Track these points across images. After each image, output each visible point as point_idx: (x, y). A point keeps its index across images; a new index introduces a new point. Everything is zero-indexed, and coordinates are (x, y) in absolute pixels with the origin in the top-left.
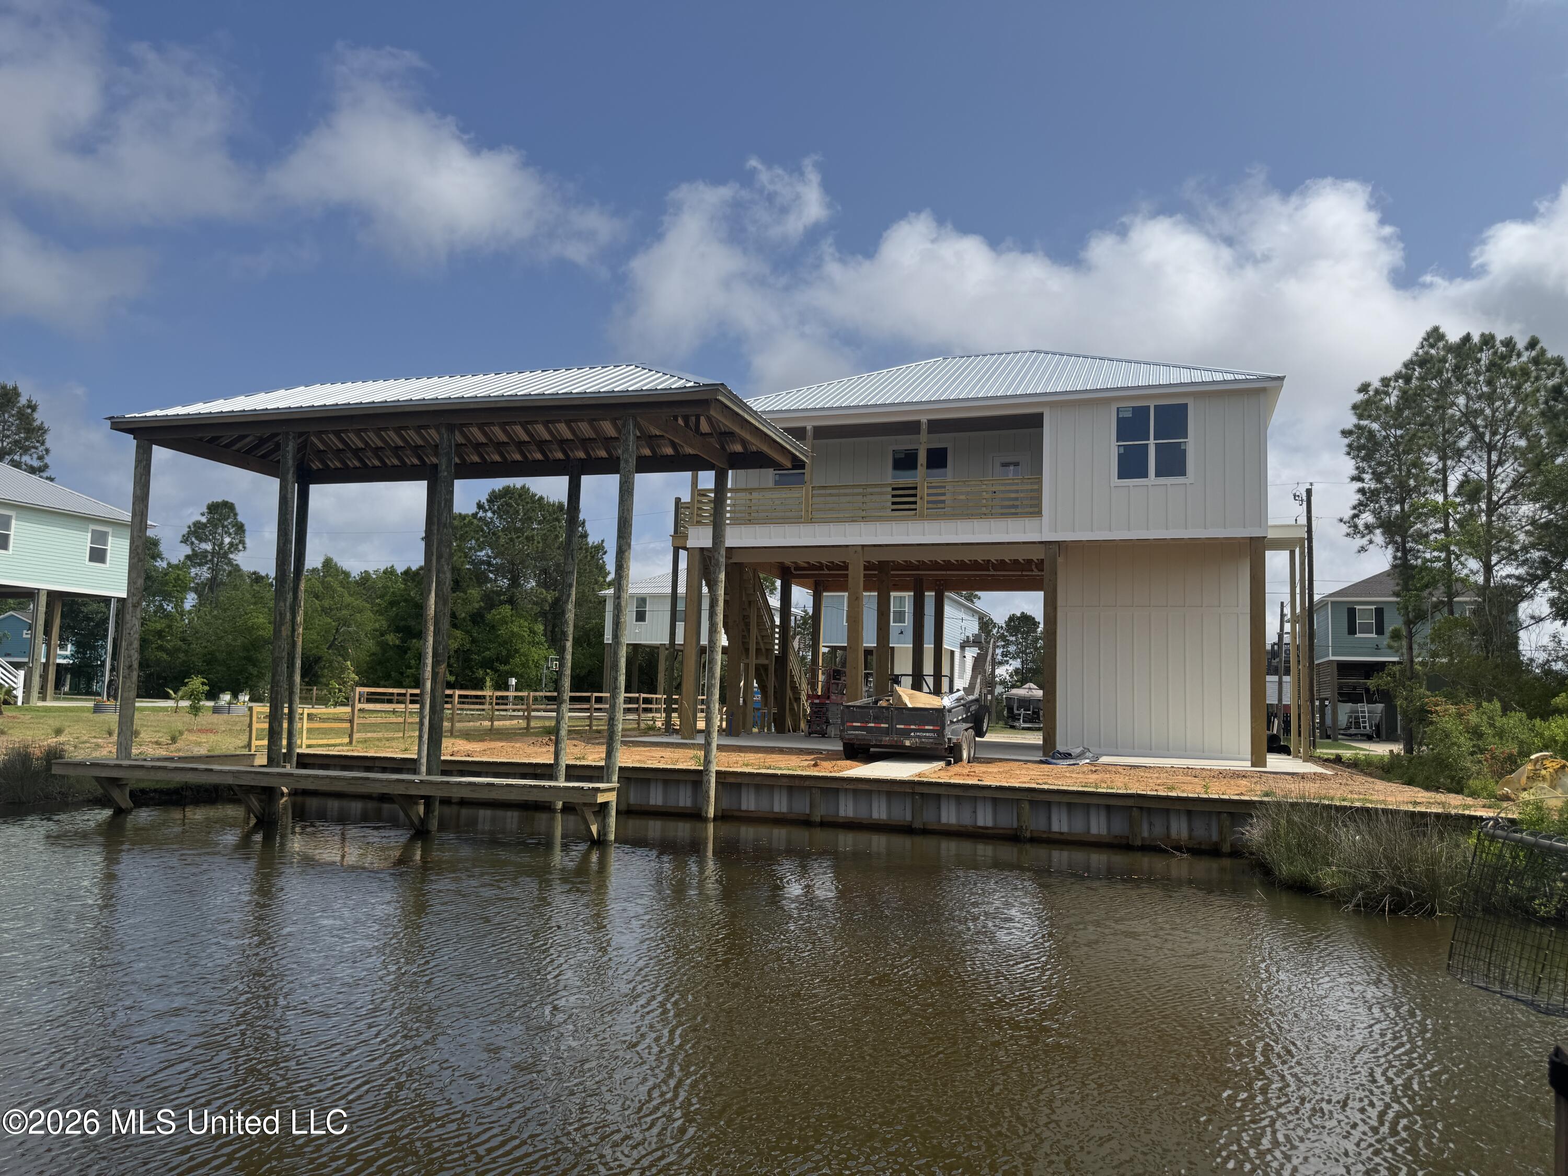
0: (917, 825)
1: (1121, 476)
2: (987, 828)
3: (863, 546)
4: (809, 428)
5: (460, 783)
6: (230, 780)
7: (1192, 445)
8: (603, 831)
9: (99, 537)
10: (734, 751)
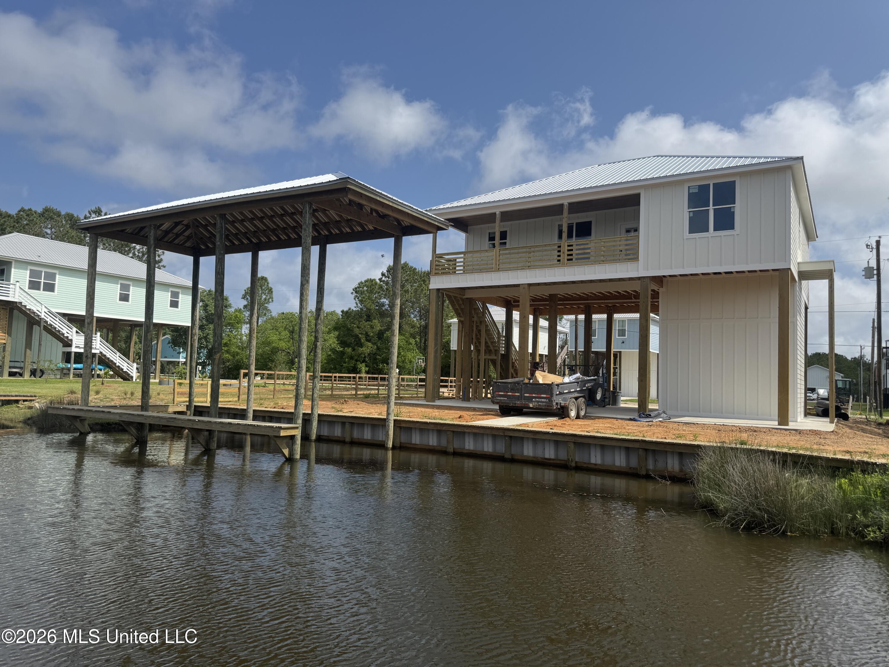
0: (507, 456)
1: (690, 232)
2: (550, 459)
3: (530, 285)
4: (497, 213)
7: (738, 208)
9: (175, 295)
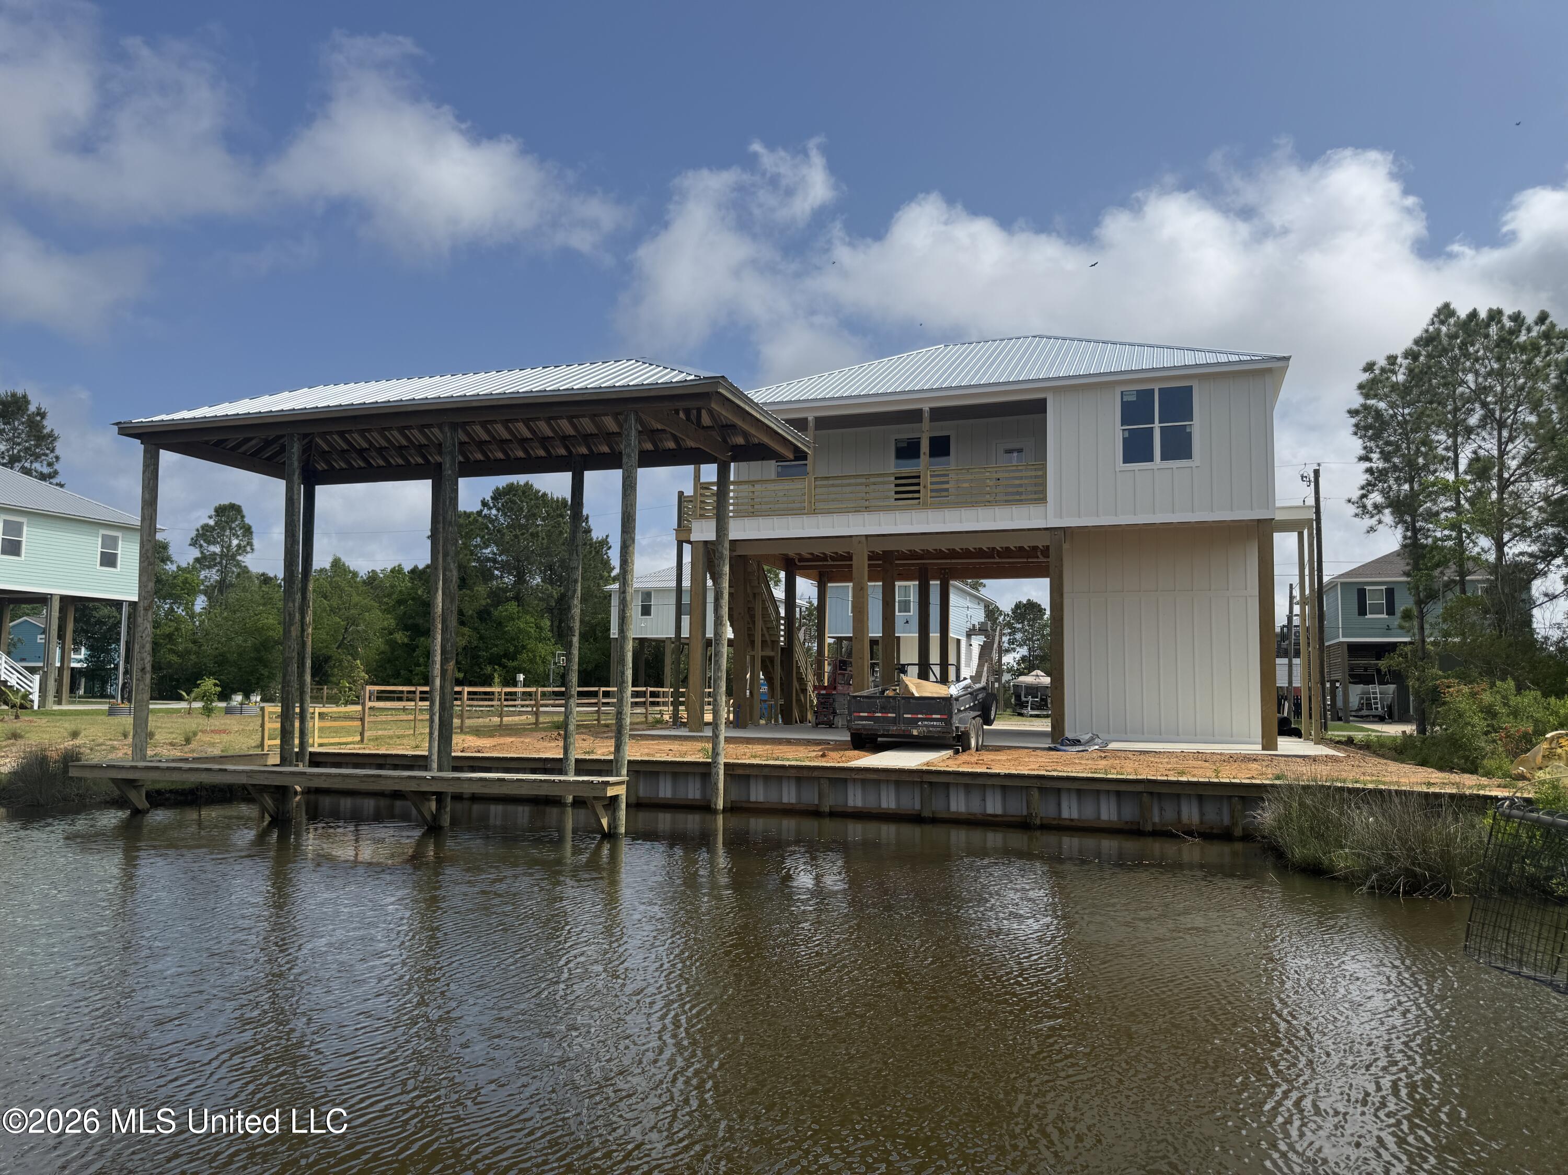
0: (926, 813)
1: (1125, 461)
2: (996, 816)
3: (867, 536)
4: (810, 419)
5: (470, 779)
6: (244, 780)
7: (1198, 427)
8: (613, 824)
9: (108, 542)
10: (742, 743)
